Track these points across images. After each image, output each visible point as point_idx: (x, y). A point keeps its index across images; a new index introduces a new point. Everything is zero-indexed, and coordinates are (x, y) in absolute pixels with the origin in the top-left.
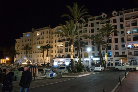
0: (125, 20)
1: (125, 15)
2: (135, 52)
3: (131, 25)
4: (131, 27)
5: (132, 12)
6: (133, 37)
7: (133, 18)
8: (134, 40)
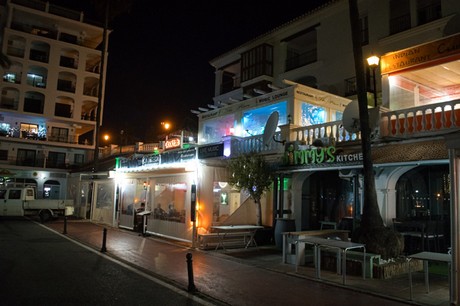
0: (12, 28)
1: (14, 10)
2: (19, 150)
3: (27, 54)
4: (27, 61)
5: (44, 11)
6: (26, 99)
7: (39, 34)
8: (25, 110)
